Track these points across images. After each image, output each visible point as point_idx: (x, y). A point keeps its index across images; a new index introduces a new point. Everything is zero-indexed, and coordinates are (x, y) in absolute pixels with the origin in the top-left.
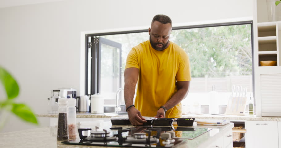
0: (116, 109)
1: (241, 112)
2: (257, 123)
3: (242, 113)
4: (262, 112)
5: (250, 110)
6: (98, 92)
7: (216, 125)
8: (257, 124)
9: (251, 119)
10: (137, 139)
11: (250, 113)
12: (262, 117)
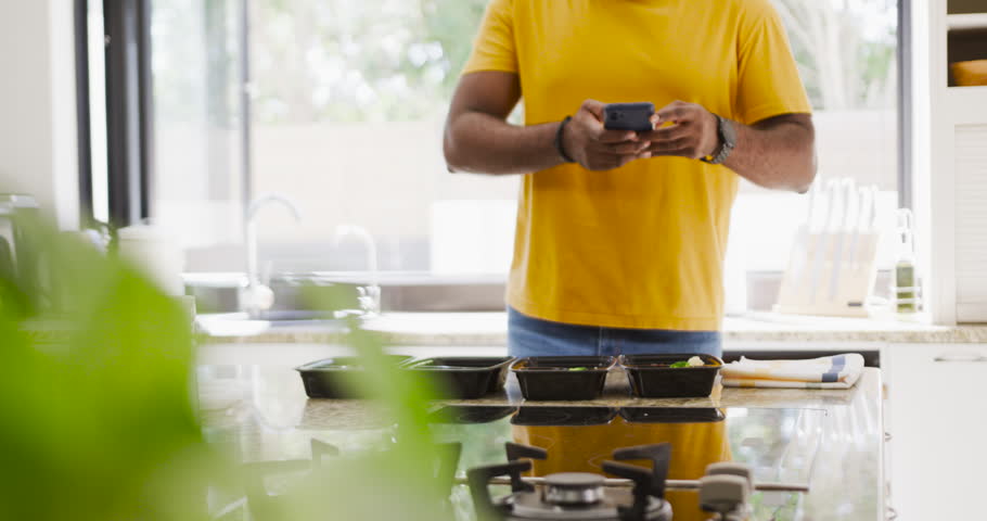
0: (244, 299)
1: (852, 305)
2: (937, 356)
3: (859, 305)
4: (958, 303)
5: (901, 295)
6: (145, 213)
7: (817, 385)
8: (938, 360)
9: (912, 338)
10: (558, 510)
11: (901, 306)
12: (960, 323)
